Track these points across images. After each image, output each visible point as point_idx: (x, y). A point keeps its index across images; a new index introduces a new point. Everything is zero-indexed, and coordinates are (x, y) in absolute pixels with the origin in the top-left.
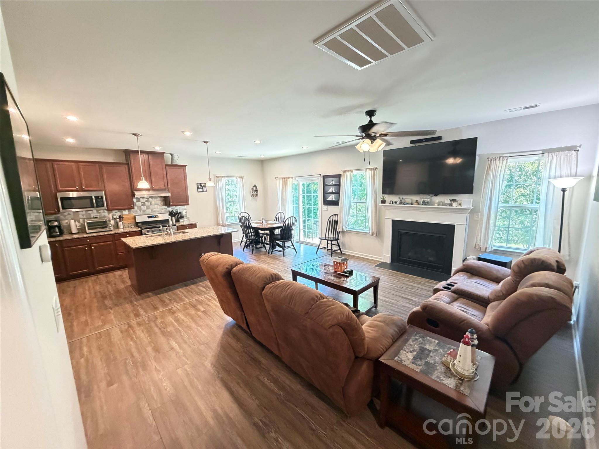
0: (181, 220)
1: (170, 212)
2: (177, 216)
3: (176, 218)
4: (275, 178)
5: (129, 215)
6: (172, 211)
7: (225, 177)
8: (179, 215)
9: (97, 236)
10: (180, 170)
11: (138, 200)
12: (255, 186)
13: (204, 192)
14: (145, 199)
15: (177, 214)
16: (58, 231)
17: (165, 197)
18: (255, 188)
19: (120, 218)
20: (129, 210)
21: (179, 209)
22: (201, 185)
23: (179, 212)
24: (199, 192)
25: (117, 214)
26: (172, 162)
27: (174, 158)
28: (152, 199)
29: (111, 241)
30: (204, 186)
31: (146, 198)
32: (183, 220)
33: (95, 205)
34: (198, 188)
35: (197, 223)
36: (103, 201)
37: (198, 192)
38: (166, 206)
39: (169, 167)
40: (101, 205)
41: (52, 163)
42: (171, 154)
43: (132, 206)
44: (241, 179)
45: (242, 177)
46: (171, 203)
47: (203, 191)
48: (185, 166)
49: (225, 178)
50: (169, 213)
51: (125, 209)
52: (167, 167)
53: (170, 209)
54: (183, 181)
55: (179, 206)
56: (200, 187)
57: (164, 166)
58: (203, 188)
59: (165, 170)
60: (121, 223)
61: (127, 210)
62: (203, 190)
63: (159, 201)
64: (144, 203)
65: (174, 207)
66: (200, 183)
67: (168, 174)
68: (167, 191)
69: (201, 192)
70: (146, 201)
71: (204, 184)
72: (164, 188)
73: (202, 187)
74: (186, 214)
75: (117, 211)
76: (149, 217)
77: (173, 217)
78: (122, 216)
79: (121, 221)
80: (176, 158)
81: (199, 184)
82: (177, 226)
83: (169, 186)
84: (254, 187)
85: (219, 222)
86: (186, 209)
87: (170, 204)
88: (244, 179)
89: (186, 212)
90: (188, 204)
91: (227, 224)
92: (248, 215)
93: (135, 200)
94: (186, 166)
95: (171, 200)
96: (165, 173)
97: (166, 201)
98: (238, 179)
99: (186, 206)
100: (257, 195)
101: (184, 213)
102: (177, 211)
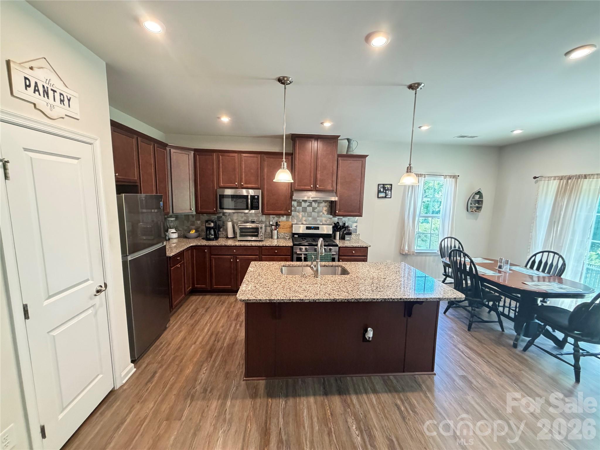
0: (347, 237)
1: (335, 223)
2: (343, 232)
3: (341, 233)
4: (535, 178)
5: (287, 222)
6: (338, 223)
7: (424, 174)
8: (345, 230)
9: (244, 246)
10: (357, 164)
11: (299, 203)
12: (479, 193)
13: (386, 199)
14: (308, 204)
15: (343, 228)
16: (213, 233)
17: (332, 202)
18: (477, 197)
19: (277, 225)
20: (287, 216)
21: (348, 221)
22: (384, 188)
23: (347, 225)
24: (380, 198)
25: (273, 220)
26: (347, 151)
27: (351, 146)
28: (316, 203)
29: (257, 255)
30: (388, 190)
31: (309, 202)
32: (350, 237)
33: (249, 206)
34: (379, 192)
35: (370, 246)
36: (258, 202)
37: (378, 197)
38: (331, 215)
39: (342, 159)
40: (256, 207)
41: (218, 154)
42: (348, 140)
43: (289, 211)
44: (454, 180)
45: (455, 177)
46: (337, 212)
47: (385, 197)
48: (365, 157)
49: (425, 177)
50: (334, 225)
51: (283, 215)
52: (339, 158)
53: (336, 219)
54: (359, 180)
55: (348, 217)
56: (382, 190)
57: (336, 156)
58: (387, 192)
59: (336, 163)
60: (276, 231)
61: (285, 216)
62: (386, 195)
63: (324, 208)
64: (306, 208)
65: (342, 217)
66: (384, 185)
67: (340, 169)
68: (334, 194)
69: (382, 197)
70: (308, 206)
71: (388, 186)
72: (331, 189)
73: (386, 190)
74: (356, 229)
75: (275, 216)
76: (308, 228)
77: (338, 231)
78: (279, 223)
79: (276, 230)
80: (354, 144)
81: (382, 186)
82: (339, 247)
83: (339, 187)
84: (476, 194)
85: (404, 247)
86: (356, 222)
87: (335, 212)
88: (458, 180)
89: (356, 226)
90: (361, 216)
91: (416, 251)
92: (460, 243)
93: (294, 203)
94: (367, 156)
95: (338, 207)
96: (335, 167)
97: (332, 208)
98: (448, 179)
99: (357, 218)
100: (479, 208)
101: (353, 227)
102: (344, 224)
